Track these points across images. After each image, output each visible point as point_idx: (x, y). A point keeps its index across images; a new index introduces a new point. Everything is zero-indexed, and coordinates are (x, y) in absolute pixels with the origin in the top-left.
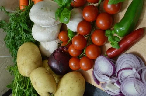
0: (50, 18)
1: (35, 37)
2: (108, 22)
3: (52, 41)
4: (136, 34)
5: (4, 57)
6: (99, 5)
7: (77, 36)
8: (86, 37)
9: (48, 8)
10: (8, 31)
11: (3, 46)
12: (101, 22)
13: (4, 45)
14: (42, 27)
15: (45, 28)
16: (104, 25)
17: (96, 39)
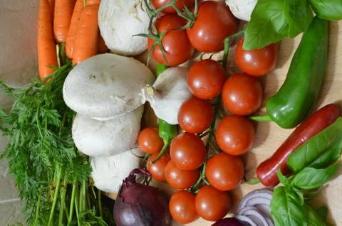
0: (112, 97)
1: (81, 145)
2: (250, 96)
3: (123, 151)
4: (319, 121)
5: (9, 203)
6: (226, 56)
7: (180, 136)
8: (202, 136)
9: (106, 73)
10: (12, 135)
11: (5, 175)
12: (233, 98)
13: (6, 172)
14: (97, 121)
15: (104, 122)
16: (241, 105)
17: (228, 139)
